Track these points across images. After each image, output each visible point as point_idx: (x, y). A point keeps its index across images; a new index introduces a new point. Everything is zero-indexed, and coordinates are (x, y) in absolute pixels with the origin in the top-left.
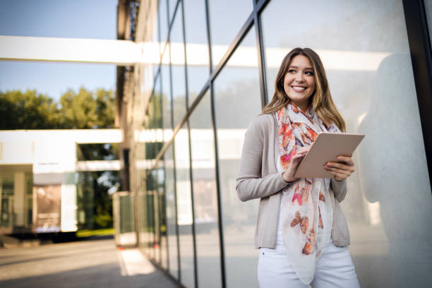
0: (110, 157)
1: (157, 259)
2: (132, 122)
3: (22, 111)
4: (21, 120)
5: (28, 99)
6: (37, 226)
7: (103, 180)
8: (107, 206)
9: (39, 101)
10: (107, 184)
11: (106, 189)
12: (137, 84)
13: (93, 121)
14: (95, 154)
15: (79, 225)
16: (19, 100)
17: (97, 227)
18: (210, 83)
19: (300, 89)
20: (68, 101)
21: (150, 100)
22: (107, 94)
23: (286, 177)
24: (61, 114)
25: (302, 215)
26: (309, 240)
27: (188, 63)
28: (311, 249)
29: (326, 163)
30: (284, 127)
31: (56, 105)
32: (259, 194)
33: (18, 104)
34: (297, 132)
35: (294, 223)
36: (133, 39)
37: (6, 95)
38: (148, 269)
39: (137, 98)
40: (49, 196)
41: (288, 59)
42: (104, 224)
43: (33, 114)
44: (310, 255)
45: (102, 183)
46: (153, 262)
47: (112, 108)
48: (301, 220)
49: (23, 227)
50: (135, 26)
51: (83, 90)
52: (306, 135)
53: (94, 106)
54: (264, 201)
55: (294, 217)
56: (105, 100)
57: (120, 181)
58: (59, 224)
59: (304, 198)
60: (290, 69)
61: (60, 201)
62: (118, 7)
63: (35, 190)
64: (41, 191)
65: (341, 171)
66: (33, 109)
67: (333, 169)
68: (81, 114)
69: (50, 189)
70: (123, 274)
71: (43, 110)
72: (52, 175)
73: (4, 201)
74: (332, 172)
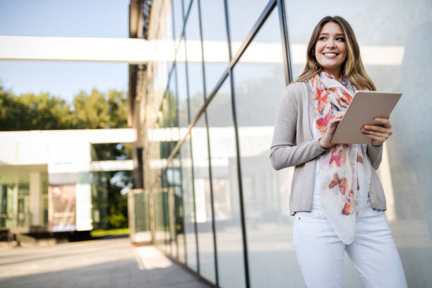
0: (123, 157)
1: (174, 254)
2: (145, 121)
3: (36, 113)
4: (34, 122)
5: (41, 101)
6: (53, 225)
7: (116, 180)
8: (120, 205)
9: (52, 103)
10: (120, 184)
11: (119, 189)
12: (151, 81)
13: (105, 122)
14: (108, 154)
15: (94, 223)
16: (33, 103)
17: (110, 227)
18: (229, 71)
19: (332, 55)
20: (81, 103)
21: (164, 97)
22: (119, 95)
23: (322, 143)
24: (73, 116)
25: (341, 177)
26: (349, 200)
27: (206, 60)
28: (351, 210)
29: (363, 126)
30: (319, 92)
31: (69, 107)
32: (294, 161)
33: (32, 106)
34: (333, 97)
35: (332, 185)
36: (146, 37)
37: (20, 98)
38: (166, 263)
39: (150, 95)
40: (64, 196)
41: (318, 28)
42: (118, 224)
43: (47, 116)
44: (350, 215)
45: (115, 183)
46: (170, 257)
47: (124, 109)
48: (339, 181)
49: (39, 227)
50: (148, 24)
51: (95, 91)
52: (342, 99)
53: (107, 107)
54: (298, 169)
55: (332, 178)
56: (117, 100)
57: (133, 181)
58: (74, 223)
59: (341, 160)
60: (321, 36)
61: (75, 200)
62: (130, 7)
63: (50, 190)
64: (57, 191)
65: (378, 134)
66: (47, 111)
67: (370, 132)
68: (93, 116)
69: (67, 189)
70: (141, 268)
71: (56, 111)
72: (67, 174)
73: (21, 201)
74: (370, 136)
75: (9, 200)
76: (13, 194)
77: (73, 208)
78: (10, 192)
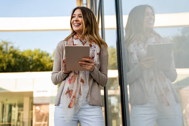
3: (33, 62)
4: (31, 67)
5: (35, 54)
9: (41, 55)
16: (30, 55)
25: (70, 89)
26: (72, 101)
29: (79, 62)
31: (51, 57)
33: (30, 57)
35: (67, 93)
37: (23, 53)
40: (42, 111)
43: (38, 63)
44: (71, 108)
48: (69, 91)
59: (72, 81)
61: (48, 114)
63: (34, 107)
65: (87, 66)
66: (38, 60)
69: (43, 107)
71: (43, 60)
72: (43, 98)
73: (19, 114)
74: (83, 67)
75: (13, 113)
76: (15, 110)
77: (47, 119)
78: (13, 109)
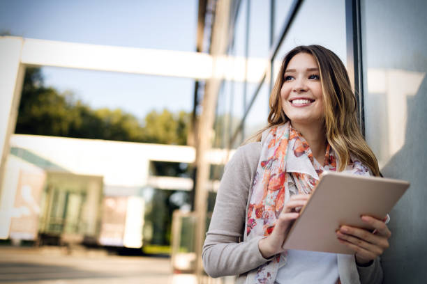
20: (151, 119)
36: (210, 52)
53: (174, 126)
68: (161, 133)
